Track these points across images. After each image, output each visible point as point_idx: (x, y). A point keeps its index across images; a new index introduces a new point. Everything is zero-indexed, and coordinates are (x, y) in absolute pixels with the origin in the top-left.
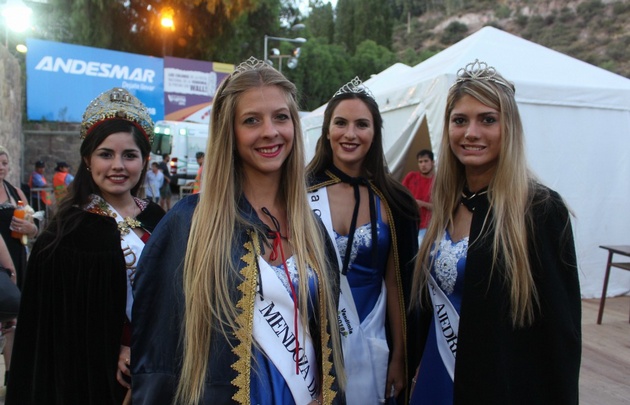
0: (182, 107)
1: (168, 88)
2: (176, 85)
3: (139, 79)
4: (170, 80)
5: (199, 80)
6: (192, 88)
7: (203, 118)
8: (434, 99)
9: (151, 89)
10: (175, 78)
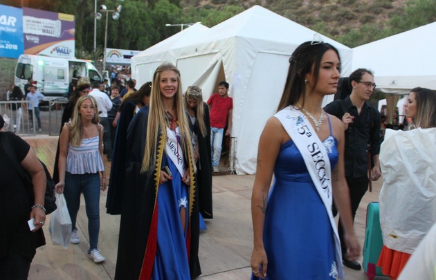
0: (36, 45)
1: (26, 31)
2: (31, 28)
3: (4, 23)
4: (27, 24)
5: (48, 25)
6: (44, 31)
7: (51, 52)
8: (228, 51)
9: (14, 30)
10: (31, 23)
